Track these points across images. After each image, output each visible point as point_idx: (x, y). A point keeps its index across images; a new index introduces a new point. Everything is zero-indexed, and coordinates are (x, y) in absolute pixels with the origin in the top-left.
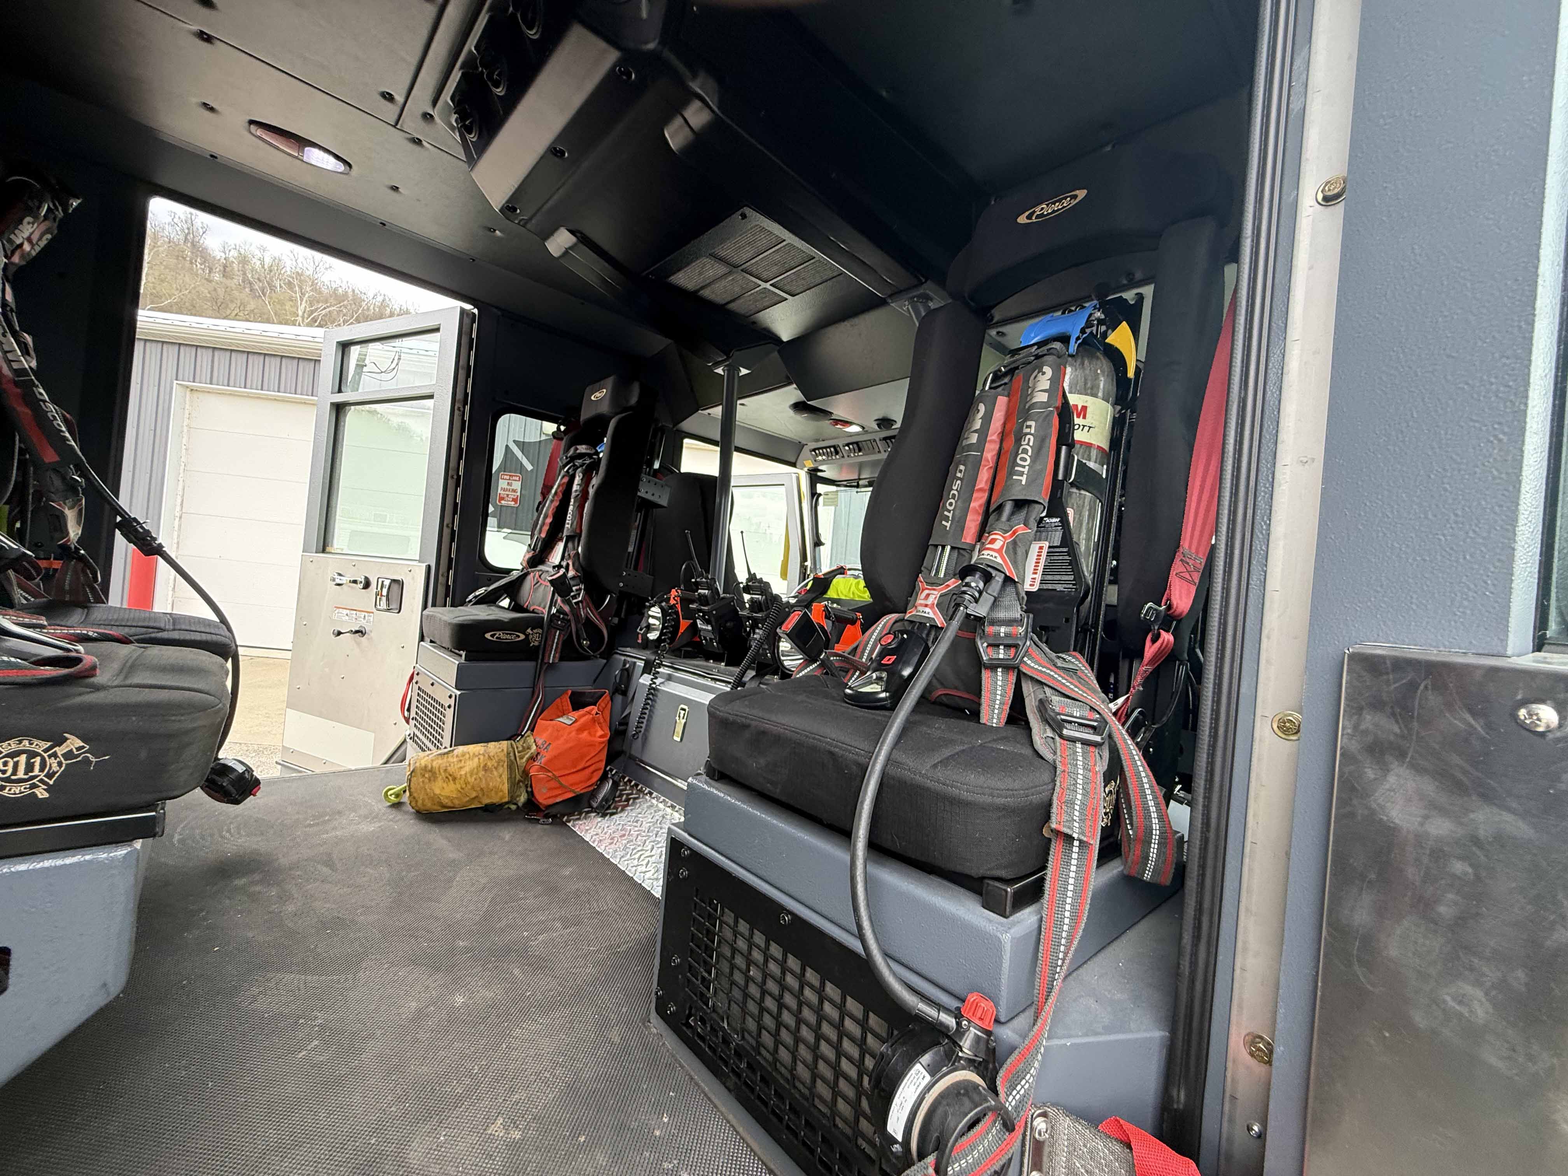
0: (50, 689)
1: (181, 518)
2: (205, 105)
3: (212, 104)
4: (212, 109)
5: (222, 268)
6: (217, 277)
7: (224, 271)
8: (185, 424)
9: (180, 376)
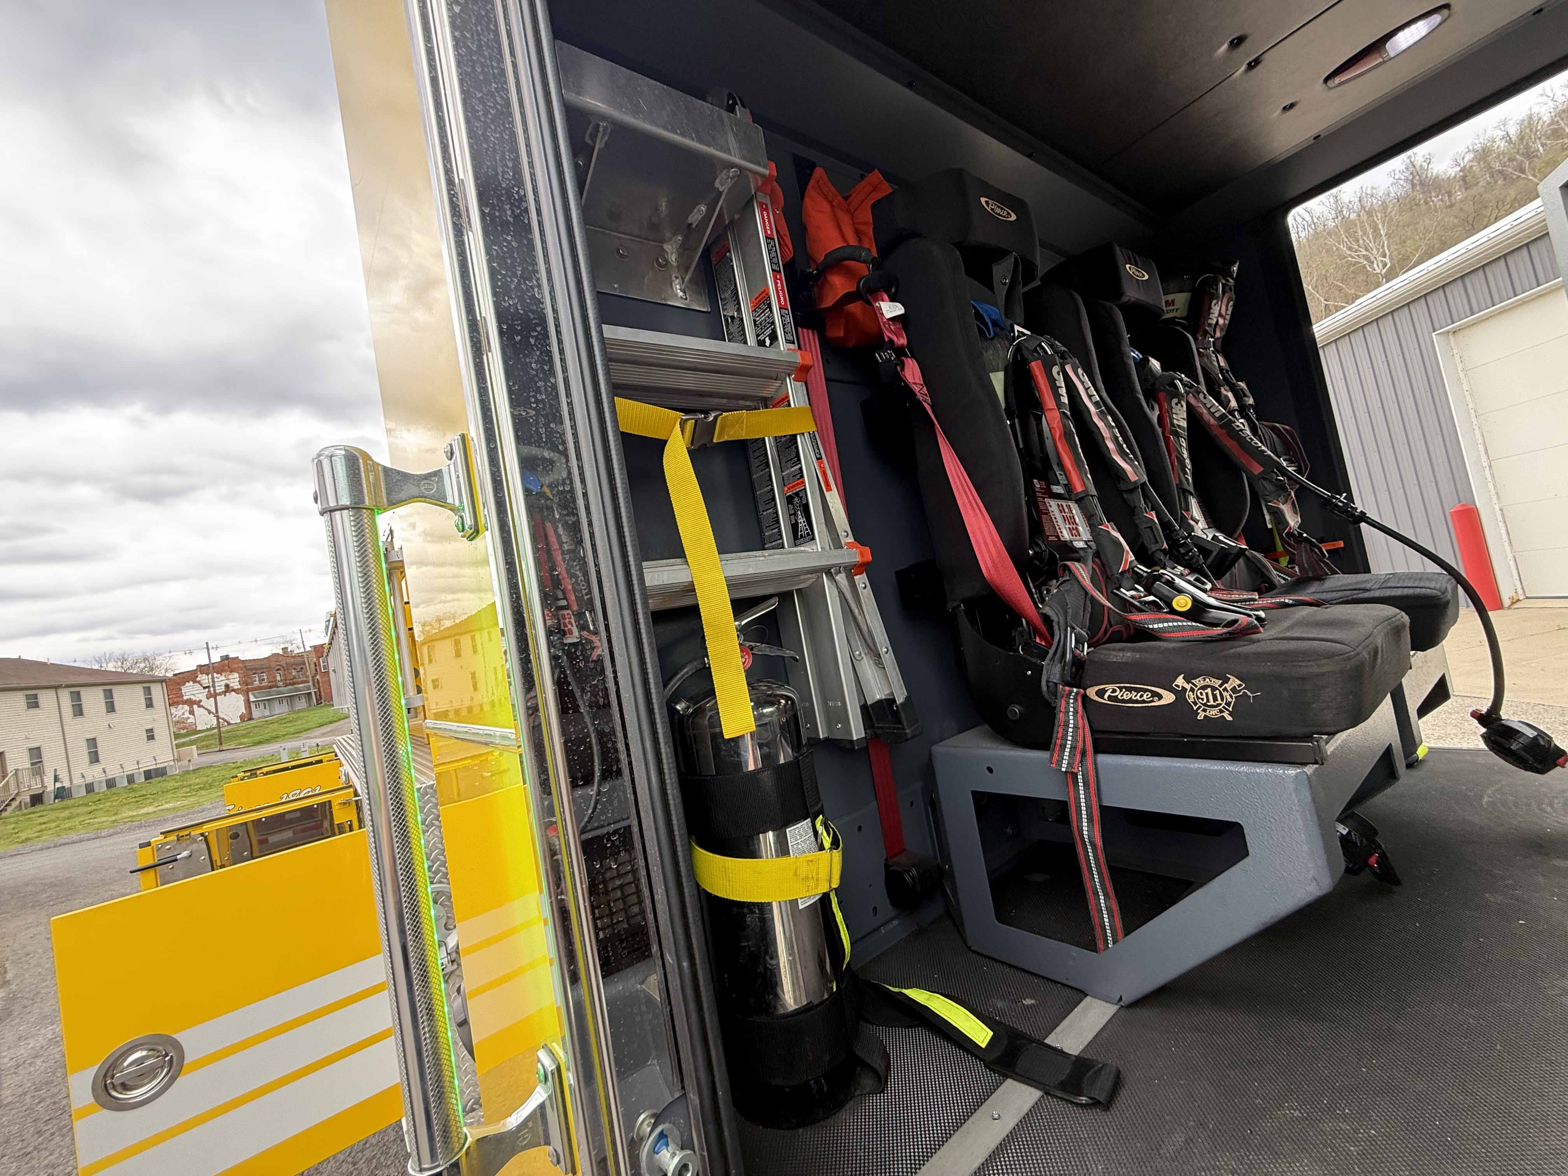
0: (1220, 644)
1: (1490, 466)
2: (1285, 109)
3: (1289, 102)
4: (1292, 106)
5: (1461, 183)
6: (1459, 195)
7: (1465, 183)
8: (1460, 369)
9: (1437, 326)
